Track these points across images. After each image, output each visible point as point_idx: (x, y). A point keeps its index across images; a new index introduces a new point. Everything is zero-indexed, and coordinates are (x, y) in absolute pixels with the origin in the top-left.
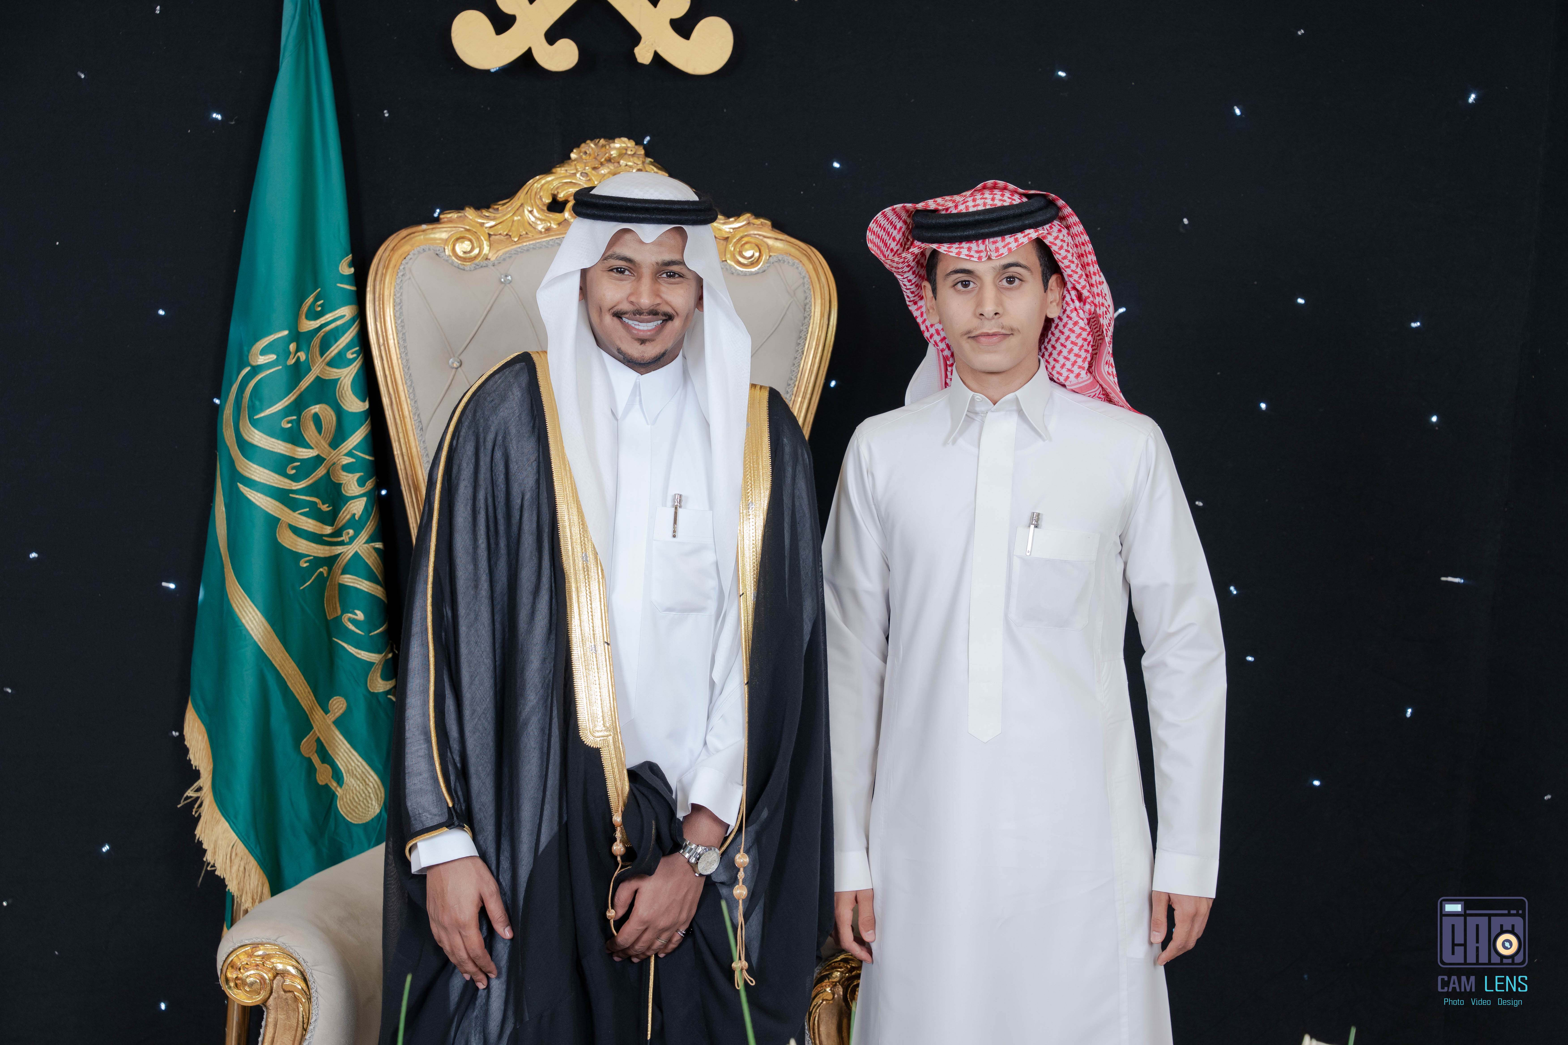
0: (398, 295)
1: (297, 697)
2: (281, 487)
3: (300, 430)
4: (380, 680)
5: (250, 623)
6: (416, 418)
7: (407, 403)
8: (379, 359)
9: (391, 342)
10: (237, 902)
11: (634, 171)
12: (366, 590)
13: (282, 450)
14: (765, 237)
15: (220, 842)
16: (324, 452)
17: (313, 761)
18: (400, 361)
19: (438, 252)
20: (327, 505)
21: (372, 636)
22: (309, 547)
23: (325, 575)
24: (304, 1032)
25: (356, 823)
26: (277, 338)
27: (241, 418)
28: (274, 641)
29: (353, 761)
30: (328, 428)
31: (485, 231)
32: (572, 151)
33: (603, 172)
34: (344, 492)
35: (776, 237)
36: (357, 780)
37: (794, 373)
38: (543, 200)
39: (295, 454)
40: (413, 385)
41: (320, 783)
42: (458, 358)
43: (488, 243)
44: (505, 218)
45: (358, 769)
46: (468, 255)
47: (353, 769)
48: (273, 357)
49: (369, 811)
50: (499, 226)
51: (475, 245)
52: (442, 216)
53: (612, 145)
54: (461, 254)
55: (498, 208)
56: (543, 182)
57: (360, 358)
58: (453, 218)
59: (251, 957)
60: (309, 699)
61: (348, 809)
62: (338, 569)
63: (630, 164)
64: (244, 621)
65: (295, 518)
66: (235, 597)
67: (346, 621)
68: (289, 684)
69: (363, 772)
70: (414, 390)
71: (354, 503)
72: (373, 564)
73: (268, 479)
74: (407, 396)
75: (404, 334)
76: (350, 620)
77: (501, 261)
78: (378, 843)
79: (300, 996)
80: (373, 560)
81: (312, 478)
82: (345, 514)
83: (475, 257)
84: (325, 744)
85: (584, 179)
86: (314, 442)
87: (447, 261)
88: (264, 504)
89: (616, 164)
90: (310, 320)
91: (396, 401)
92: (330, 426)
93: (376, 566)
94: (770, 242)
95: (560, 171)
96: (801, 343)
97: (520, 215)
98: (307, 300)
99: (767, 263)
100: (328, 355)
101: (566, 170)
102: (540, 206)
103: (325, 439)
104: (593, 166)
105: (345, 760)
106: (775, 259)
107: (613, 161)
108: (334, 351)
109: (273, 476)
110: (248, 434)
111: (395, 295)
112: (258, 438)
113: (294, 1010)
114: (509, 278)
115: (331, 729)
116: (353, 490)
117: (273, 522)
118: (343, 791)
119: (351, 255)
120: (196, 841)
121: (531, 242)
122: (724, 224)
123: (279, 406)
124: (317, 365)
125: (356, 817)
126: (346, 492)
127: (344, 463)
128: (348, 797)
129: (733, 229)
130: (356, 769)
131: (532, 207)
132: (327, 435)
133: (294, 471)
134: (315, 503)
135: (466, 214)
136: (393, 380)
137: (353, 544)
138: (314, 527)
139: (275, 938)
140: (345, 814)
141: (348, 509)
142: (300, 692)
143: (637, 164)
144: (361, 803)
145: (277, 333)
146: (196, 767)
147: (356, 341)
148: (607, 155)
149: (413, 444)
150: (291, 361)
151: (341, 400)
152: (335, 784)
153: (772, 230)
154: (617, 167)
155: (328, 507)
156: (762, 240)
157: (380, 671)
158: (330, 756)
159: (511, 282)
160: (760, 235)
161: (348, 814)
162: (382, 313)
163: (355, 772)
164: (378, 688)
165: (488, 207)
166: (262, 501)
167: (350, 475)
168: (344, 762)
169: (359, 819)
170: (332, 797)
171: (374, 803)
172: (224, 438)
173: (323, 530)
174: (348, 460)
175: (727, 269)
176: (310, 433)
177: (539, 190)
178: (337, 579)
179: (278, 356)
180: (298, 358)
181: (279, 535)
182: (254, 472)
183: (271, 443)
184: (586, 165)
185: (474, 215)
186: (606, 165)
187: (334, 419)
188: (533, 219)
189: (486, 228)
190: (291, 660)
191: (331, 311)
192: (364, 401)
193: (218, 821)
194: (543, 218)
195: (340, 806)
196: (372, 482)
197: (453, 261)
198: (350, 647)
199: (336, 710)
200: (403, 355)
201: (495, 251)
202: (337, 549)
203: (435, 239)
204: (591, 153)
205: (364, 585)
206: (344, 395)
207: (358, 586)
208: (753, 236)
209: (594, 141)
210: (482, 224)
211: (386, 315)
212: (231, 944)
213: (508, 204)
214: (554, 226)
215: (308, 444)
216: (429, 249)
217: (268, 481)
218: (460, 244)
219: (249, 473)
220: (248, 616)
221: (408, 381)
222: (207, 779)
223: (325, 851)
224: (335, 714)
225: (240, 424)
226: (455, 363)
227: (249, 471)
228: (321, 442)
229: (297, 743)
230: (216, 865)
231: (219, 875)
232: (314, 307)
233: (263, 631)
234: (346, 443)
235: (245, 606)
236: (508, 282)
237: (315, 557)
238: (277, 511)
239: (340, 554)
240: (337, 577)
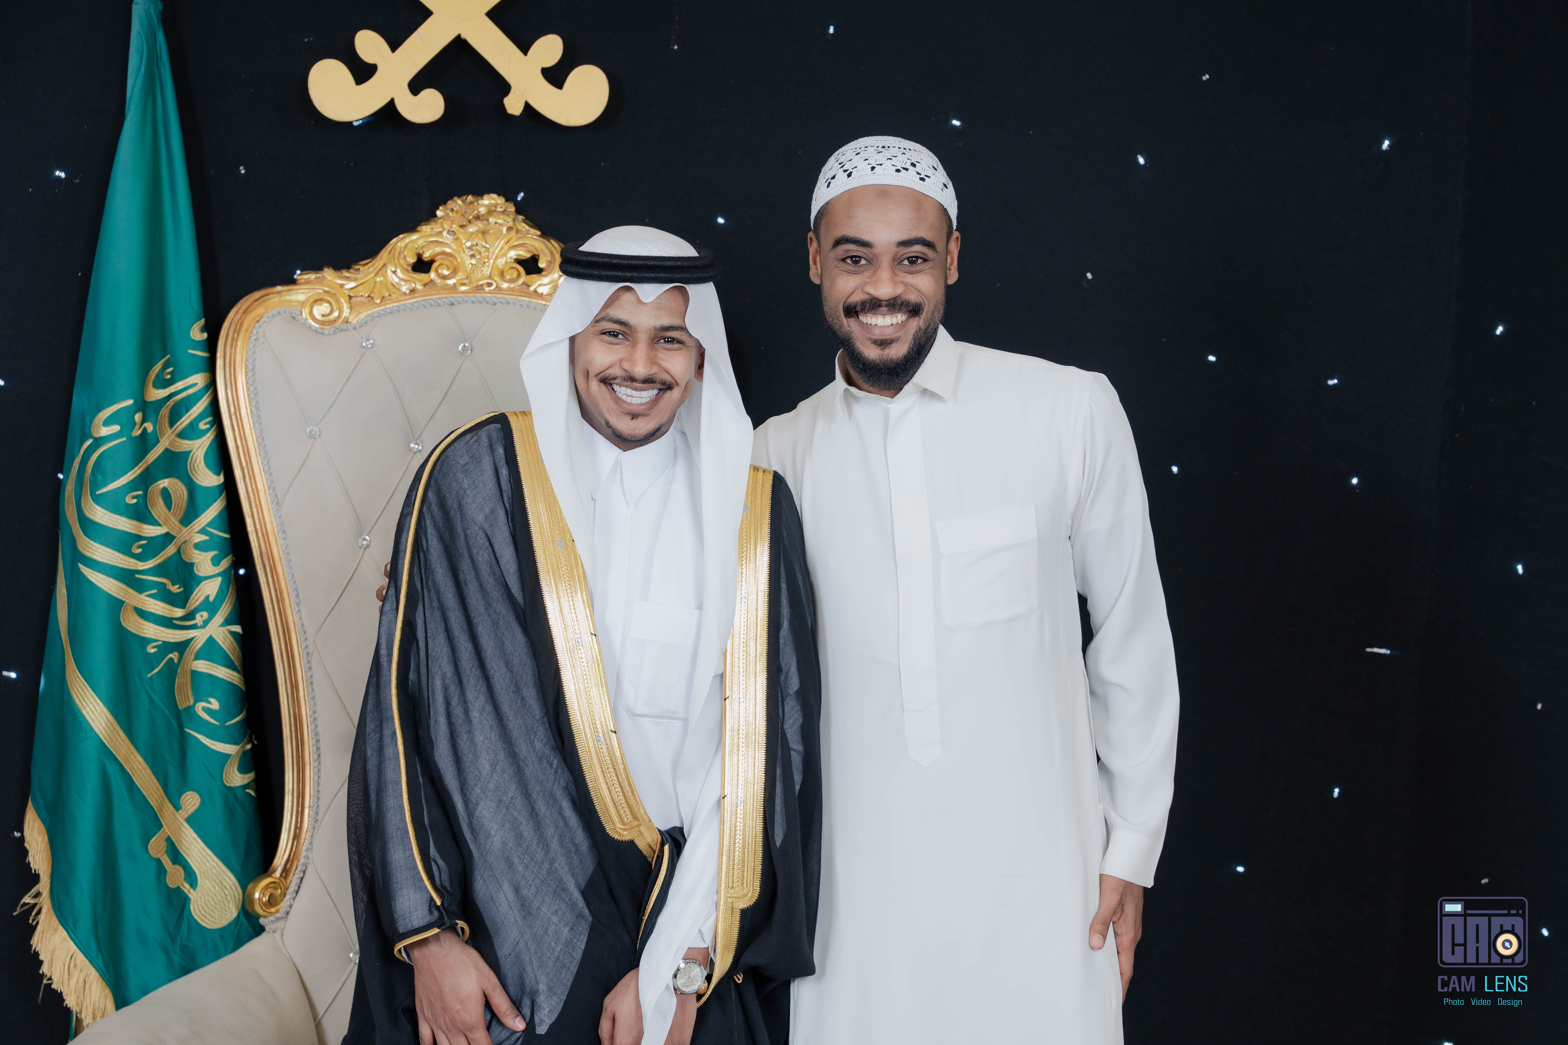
0: (251, 361)
1: (144, 792)
2: (126, 567)
3: (147, 506)
4: (237, 773)
5: (91, 714)
6: (271, 491)
7: (261, 475)
8: (230, 429)
9: (243, 411)
10: (77, 1017)
11: (505, 229)
12: (221, 676)
13: (126, 527)
15: (57, 953)
16: (174, 530)
17: (163, 862)
18: (253, 431)
19: (294, 315)
20: (178, 586)
21: (227, 726)
22: (157, 631)
23: (176, 661)
25: (210, 928)
26: (121, 408)
27: (83, 494)
28: (117, 733)
29: (208, 861)
30: (179, 503)
31: (345, 293)
32: (438, 208)
33: (471, 230)
34: (196, 572)
36: (212, 881)
38: (408, 259)
39: (140, 531)
40: (268, 457)
41: (171, 886)
42: (316, 427)
43: (349, 306)
44: (366, 279)
45: (214, 870)
46: (327, 318)
47: (208, 869)
48: (116, 428)
49: (225, 915)
50: (361, 288)
51: (335, 307)
52: (300, 278)
53: (481, 202)
54: (319, 317)
55: (359, 269)
56: (407, 240)
57: (213, 429)
58: (312, 279)
60: (158, 796)
61: (203, 912)
62: (191, 654)
63: (500, 221)
64: (84, 712)
65: (141, 601)
66: (75, 686)
67: (199, 710)
68: (135, 780)
69: (218, 872)
70: (268, 461)
71: (208, 583)
72: (228, 648)
73: (111, 559)
74: (262, 468)
75: (257, 402)
76: (204, 709)
77: (362, 324)
80: (230, 645)
81: (160, 557)
82: (198, 596)
83: (335, 320)
84: (177, 844)
85: (451, 237)
86: (162, 518)
87: (304, 324)
88: (107, 585)
89: (485, 222)
90: (158, 388)
91: (249, 474)
92: (181, 502)
93: (232, 651)
95: (425, 229)
97: (383, 276)
98: (155, 368)
100: (179, 426)
101: (432, 229)
102: (405, 266)
103: (175, 515)
104: (461, 224)
105: (199, 860)
107: (481, 218)
108: (185, 421)
109: (117, 556)
110: (89, 510)
111: (247, 361)
112: (100, 515)
114: (371, 341)
115: (184, 827)
116: (207, 570)
117: (117, 605)
118: (197, 893)
119: (203, 320)
120: (32, 952)
121: (395, 304)
123: (123, 481)
124: (166, 436)
125: (212, 921)
126: (200, 572)
127: (197, 541)
128: (203, 900)
130: (211, 870)
131: (396, 266)
132: (177, 511)
133: (140, 550)
134: (164, 584)
135: (325, 275)
136: (246, 451)
137: (207, 628)
138: (163, 610)
140: (200, 918)
141: (201, 591)
142: (147, 788)
143: (508, 222)
144: (217, 906)
145: (121, 403)
146: (35, 871)
147: (209, 410)
148: (476, 212)
149: (267, 520)
150: (137, 432)
151: (193, 474)
152: (188, 887)
154: (487, 225)
155: (179, 588)
157: (237, 763)
158: (182, 857)
159: (373, 346)
161: (203, 918)
162: (233, 381)
163: (210, 873)
164: (234, 782)
165: (348, 268)
166: (104, 582)
167: (203, 553)
168: (198, 862)
169: (215, 923)
170: (184, 900)
171: (231, 905)
172: (66, 515)
173: (174, 613)
174: (200, 538)
176: (158, 508)
177: (403, 249)
178: (189, 666)
179: (122, 427)
180: (145, 429)
181: (123, 619)
182: (96, 551)
183: (114, 520)
184: (453, 222)
185: (334, 276)
186: (475, 222)
187: (186, 494)
188: (397, 280)
189: (346, 289)
190: (137, 753)
191: (182, 379)
192: (219, 474)
193: (56, 930)
194: (408, 278)
195: (195, 910)
196: (228, 561)
197: (310, 325)
198: (204, 738)
199: (189, 807)
200: (257, 425)
201: (356, 314)
202: (189, 633)
203: (291, 301)
204: (459, 210)
205: (220, 672)
206: (196, 468)
207: (213, 673)
209: (461, 198)
210: (342, 286)
211: (237, 383)
213: (370, 264)
214: (419, 287)
215: (156, 521)
216: (285, 312)
217: (111, 561)
218: (319, 307)
219: (90, 552)
220: (88, 706)
221: (262, 453)
222: (46, 884)
223: (176, 959)
224: (188, 810)
225: (82, 501)
226: (313, 433)
227: (90, 550)
228: (170, 519)
229: (145, 842)
230: (53, 978)
231: (56, 989)
232: (163, 374)
233: (105, 722)
234: (198, 519)
235: (86, 696)
236: (370, 346)
237: (164, 642)
238: (121, 593)
239: (192, 639)
240: (190, 663)
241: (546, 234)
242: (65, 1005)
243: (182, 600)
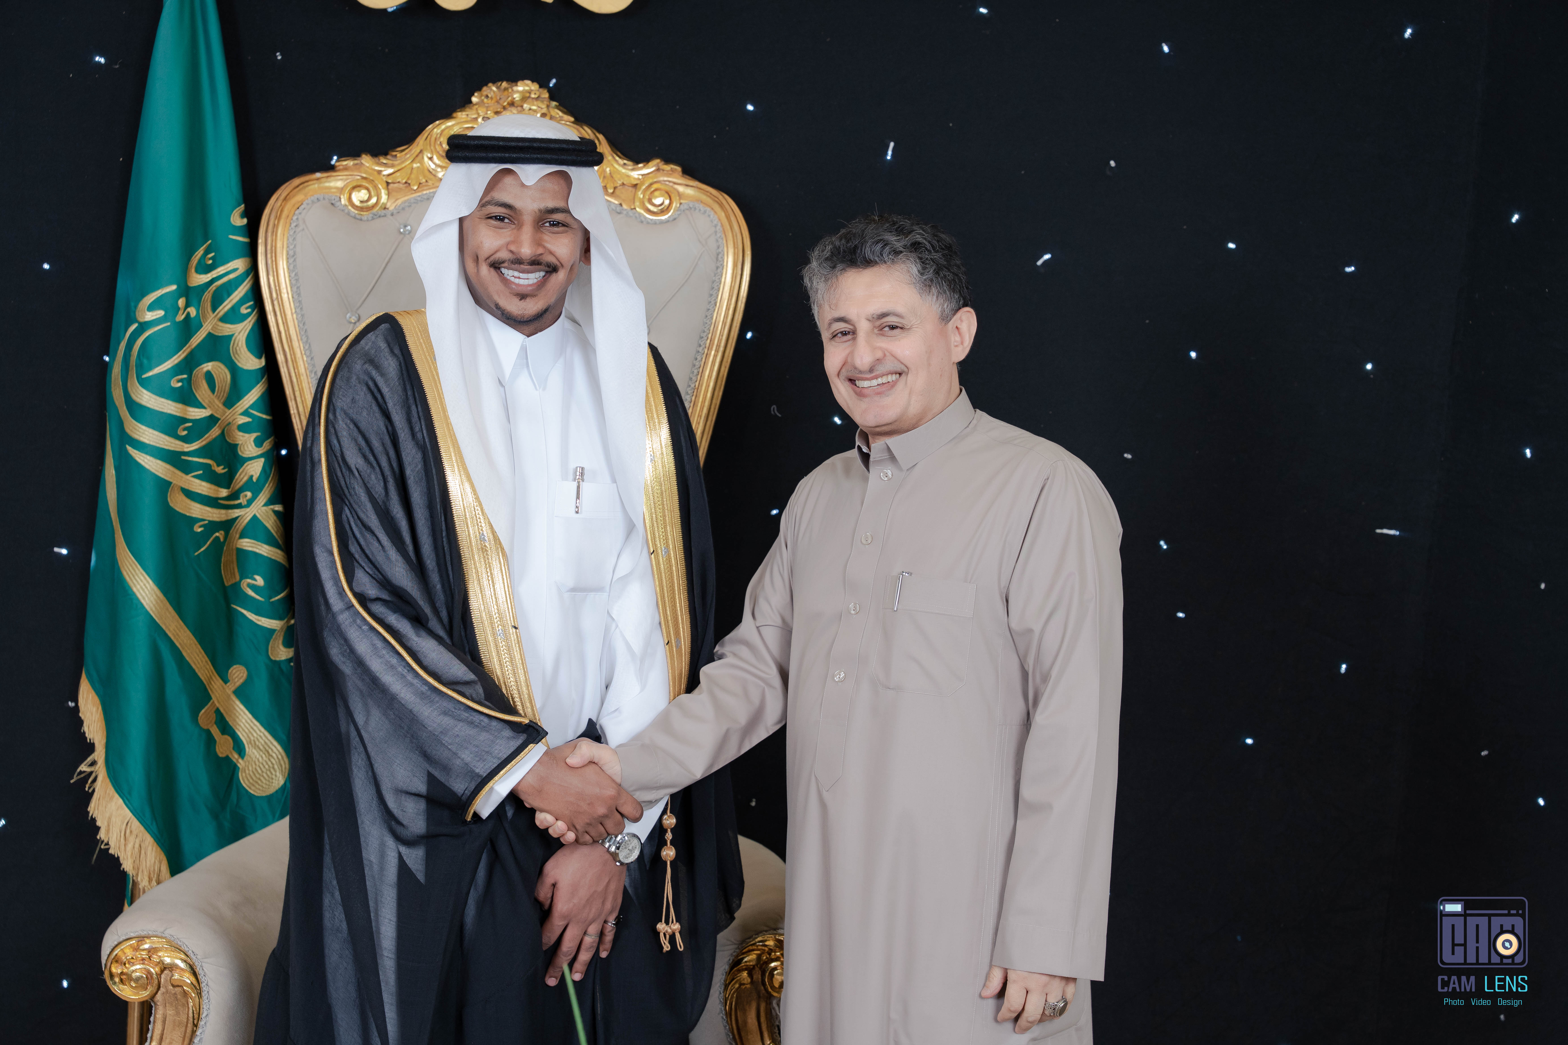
0: (291, 247)
1: (194, 666)
2: (172, 449)
3: (192, 389)
4: (281, 647)
5: (141, 591)
7: (303, 360)
8: (272, 314)
9: (285, 296)
10: (133, 880)
11: (539, 115)
12: (265, 554)
13: (172, 410)
14: (675, 183)
15: (113, 819)
16: (218, 412)
17: (212, 732)
18: (295, 316)
19: (333, 202)
20: (222, 467)
21: (272, 602)
22: (203, 511)
23: (222, 540)
24: (195, 1028)
25: (259, 795)
26: (165, 293)
27: (129, 377)
28: (167, 609)
29: (255, 731)
30: (222, 386)
31: (383, 180)
32: (473, 95)
34: (240, 453)
35: (687, 183)
36: (259, 751)
37: (706, 325)
39: (186, 414)
40: (309, 341)
41: (220, 755)
42: (356, 312)
43: (386, 192)
44: (403, 166)
45: (261, 740)
46: (365, 204)
47: (256, 740)
48: (160, 313)
49: (272, 783)
50: (398, 174)
51: (373, 193)
52: (337, 164)
53: (515, 88)
54: (357, 203)
55: (396, 155)
56: (443, 127)
57: (254, 313)
58: (349, 165)
59: (137, 951)
60: (207, 669)
61: (251, 781)
62: (236, 533)
63: (534, 108)
64: (135, 589)
65: (188, 482)
66: (126, 564)
67: (245, 587)
68: (184, 654)
69: (265, 742)
71: (251, 464)
72: (272, 527)
73: (158, 441)
74: (303, 352)
75: (298, 288)
76: (249, 585)
77: (401, 210)
78: (282, 817)
79: (190, 990)
80: (273, 523)
81: (205, 439)
82: (242, 476)
83: (373, 206)
84: (225, 715)
86: (207, 401)
87: (343, 210)
88: (154, 467)
90: (200, 273)
91: (291, 357)
92: (224, 385)
93: (276, 530)
94: (681, 189)
95: (461, 115)
96: (714, 293)
97: (419, 162)
98: (196, 253)
99: (677, 211)
100: (221, 310)
101: (467, 115)
102: (441, 153)
103: (218, 398)
104: (495, 110)
105: (246, 730)
106: (686, 207)
107: (516, 105)
108: (226, 306)
109: (163, 438)
110: (136, 394)
111: (288, 247)
112: (147, 398)
113: (183, 1005)
114: (409, 228)
115: (232, 699)
116: (250, 451)
117: (164, 486)
118: (245, 762)
119: (243, 206)
120: (89, 818)
121: (431, 191)
122: (633, 170)
123: (168, 365)
124: (209, 321)
125: (259, 789)
126: (243, 453)
127: (240, 422)
128: (250, 768)
129: (642, 175)
130: (258, 740)
131: (432, 153)
132: (221, 393)
133: (185, 433)
134: (209, 465)
135: (363, 161)
136: (288, 336)
137: (251, 507)
138: (209, 490)
139: (162, 930)
140: (248, 786)
141: (245, 472)
142: (196, 663)
143: (542, 108)
144: (265, 775)
145: (165, 288)
146: (90, 740)
147: (250, 295)
148: (510, 99)
150: (181, 317)
151: (235, 357)
152: (236, 756)
153: (683, 176)
155: (223, 469)
156: (672, 187)
157: (281, 638)
158: (231, 727)
159: (410, 232)
160: (670, 182)
161: (251, 785)
162: (274, 266)
163: (257, 743)
164: (280, 656)
165: (385, 154)
167: (247, 435)
168: (246, 733)
169: (263, 791)
170: (233, 769)
171: (278, 774)
172: (113, 398)
173: (218, 493)
174: (243, 420)
175: (636, 217)
176: (202, 392)
177: (439, 136)
178: (234, 544)
179: (166, 312)
180: (188, 314)
181: (171, 499)
182: (143, 433)
183: (161, 403)
184: (488, 109)
185: (371, 162)
186: (510, 109)
187: (229, 377)
188: (433, 166)
189: (384, 175)
190: (186, 629)
191: (223, 264)
192: (260, 358)
193: (112, 798)
195: (243, 778)
196: (270, 442)
197: (349, 210)
198: (250, 613)
199: (236, 680)
200: (297, 310)
201: (394, 200)
202: (234, 512)
203: (330, 188)
204: (493, 96)
205: (264, 550)
206: (239, 352)
207: (257, 551)
208: (663, 182)
209: (496, 84)
210: (379, 172)
211: (278, 268)
212: (116, 937)
213: (407, 151)
215: (200, 403)
216: (324, 199)
217: (158, 443)
218: (357, 193)
219: (137, 435)
220: (139, 584)
221: (303, 337)
222: (101, 753)
223: (227, 824)
224: (235, 683)
225: (129, 384)
226: (353, 317)
227: (138, 433)
228: (214, 401)
229: (195, 714)
230: (110, 843)
231: (113, 854)
232: (204, 260)
233: (155, 599)
234: (241, 402)
235: (137, 574)
236: (407, 232)
237: (210, 522)
238: (168, 475)
239: (237, 518)
240: (235, 542)
241: (579, 120)
242: (122, 869)
243: (226, 480)
